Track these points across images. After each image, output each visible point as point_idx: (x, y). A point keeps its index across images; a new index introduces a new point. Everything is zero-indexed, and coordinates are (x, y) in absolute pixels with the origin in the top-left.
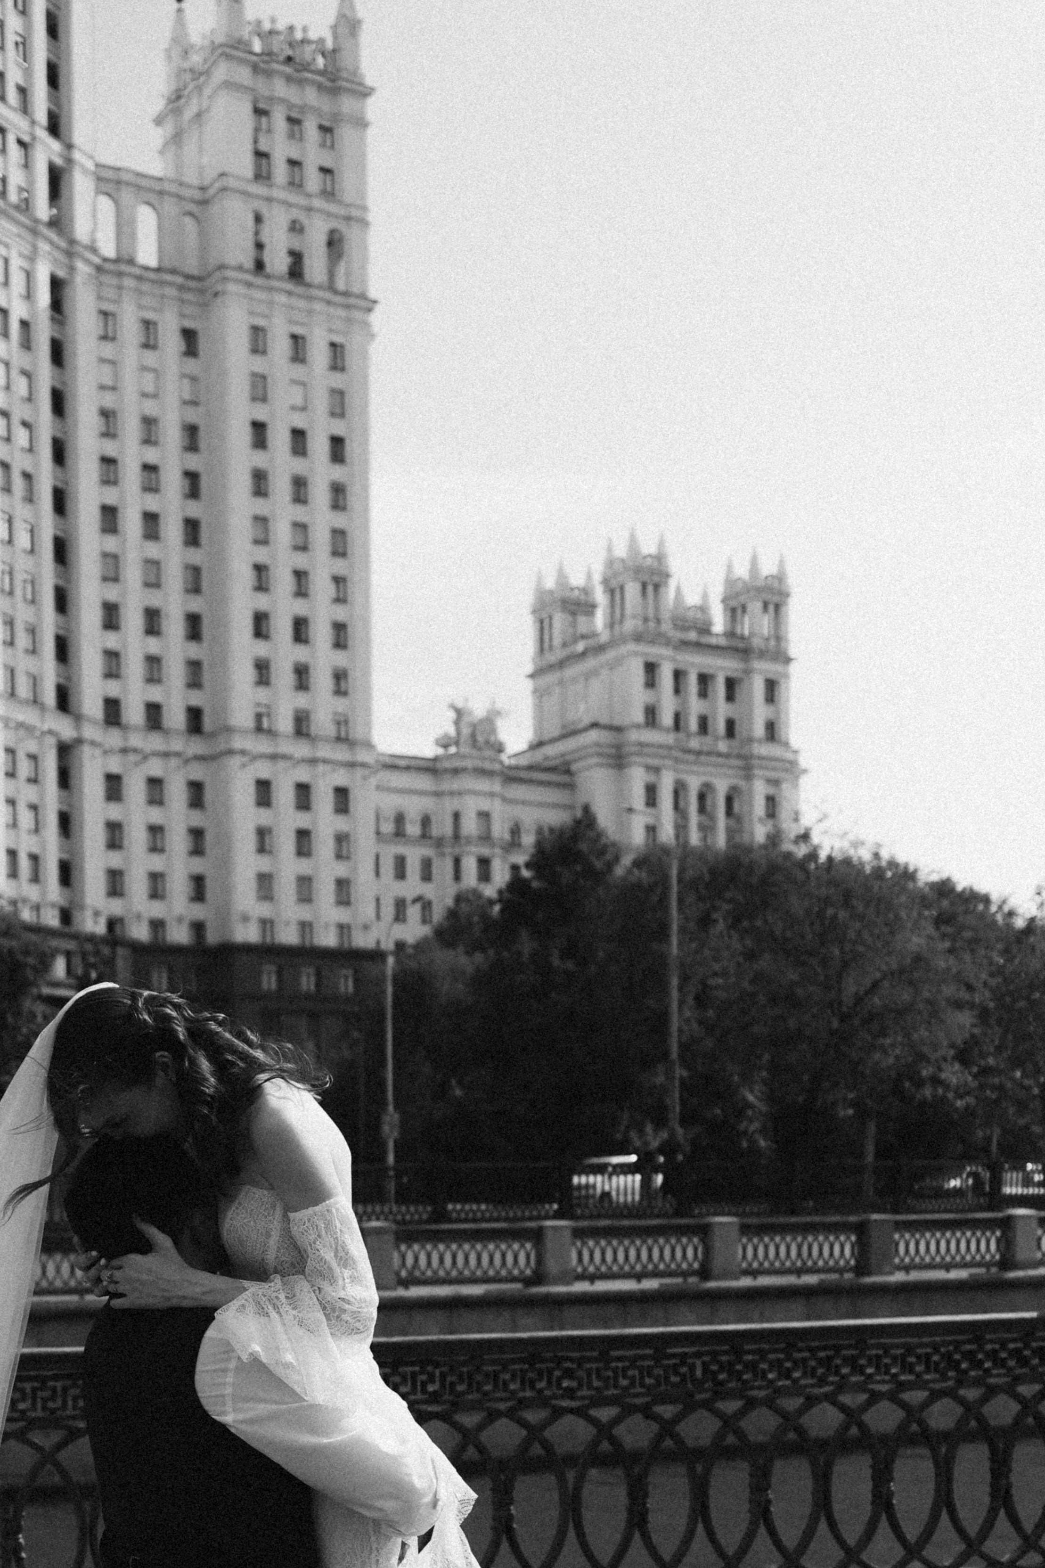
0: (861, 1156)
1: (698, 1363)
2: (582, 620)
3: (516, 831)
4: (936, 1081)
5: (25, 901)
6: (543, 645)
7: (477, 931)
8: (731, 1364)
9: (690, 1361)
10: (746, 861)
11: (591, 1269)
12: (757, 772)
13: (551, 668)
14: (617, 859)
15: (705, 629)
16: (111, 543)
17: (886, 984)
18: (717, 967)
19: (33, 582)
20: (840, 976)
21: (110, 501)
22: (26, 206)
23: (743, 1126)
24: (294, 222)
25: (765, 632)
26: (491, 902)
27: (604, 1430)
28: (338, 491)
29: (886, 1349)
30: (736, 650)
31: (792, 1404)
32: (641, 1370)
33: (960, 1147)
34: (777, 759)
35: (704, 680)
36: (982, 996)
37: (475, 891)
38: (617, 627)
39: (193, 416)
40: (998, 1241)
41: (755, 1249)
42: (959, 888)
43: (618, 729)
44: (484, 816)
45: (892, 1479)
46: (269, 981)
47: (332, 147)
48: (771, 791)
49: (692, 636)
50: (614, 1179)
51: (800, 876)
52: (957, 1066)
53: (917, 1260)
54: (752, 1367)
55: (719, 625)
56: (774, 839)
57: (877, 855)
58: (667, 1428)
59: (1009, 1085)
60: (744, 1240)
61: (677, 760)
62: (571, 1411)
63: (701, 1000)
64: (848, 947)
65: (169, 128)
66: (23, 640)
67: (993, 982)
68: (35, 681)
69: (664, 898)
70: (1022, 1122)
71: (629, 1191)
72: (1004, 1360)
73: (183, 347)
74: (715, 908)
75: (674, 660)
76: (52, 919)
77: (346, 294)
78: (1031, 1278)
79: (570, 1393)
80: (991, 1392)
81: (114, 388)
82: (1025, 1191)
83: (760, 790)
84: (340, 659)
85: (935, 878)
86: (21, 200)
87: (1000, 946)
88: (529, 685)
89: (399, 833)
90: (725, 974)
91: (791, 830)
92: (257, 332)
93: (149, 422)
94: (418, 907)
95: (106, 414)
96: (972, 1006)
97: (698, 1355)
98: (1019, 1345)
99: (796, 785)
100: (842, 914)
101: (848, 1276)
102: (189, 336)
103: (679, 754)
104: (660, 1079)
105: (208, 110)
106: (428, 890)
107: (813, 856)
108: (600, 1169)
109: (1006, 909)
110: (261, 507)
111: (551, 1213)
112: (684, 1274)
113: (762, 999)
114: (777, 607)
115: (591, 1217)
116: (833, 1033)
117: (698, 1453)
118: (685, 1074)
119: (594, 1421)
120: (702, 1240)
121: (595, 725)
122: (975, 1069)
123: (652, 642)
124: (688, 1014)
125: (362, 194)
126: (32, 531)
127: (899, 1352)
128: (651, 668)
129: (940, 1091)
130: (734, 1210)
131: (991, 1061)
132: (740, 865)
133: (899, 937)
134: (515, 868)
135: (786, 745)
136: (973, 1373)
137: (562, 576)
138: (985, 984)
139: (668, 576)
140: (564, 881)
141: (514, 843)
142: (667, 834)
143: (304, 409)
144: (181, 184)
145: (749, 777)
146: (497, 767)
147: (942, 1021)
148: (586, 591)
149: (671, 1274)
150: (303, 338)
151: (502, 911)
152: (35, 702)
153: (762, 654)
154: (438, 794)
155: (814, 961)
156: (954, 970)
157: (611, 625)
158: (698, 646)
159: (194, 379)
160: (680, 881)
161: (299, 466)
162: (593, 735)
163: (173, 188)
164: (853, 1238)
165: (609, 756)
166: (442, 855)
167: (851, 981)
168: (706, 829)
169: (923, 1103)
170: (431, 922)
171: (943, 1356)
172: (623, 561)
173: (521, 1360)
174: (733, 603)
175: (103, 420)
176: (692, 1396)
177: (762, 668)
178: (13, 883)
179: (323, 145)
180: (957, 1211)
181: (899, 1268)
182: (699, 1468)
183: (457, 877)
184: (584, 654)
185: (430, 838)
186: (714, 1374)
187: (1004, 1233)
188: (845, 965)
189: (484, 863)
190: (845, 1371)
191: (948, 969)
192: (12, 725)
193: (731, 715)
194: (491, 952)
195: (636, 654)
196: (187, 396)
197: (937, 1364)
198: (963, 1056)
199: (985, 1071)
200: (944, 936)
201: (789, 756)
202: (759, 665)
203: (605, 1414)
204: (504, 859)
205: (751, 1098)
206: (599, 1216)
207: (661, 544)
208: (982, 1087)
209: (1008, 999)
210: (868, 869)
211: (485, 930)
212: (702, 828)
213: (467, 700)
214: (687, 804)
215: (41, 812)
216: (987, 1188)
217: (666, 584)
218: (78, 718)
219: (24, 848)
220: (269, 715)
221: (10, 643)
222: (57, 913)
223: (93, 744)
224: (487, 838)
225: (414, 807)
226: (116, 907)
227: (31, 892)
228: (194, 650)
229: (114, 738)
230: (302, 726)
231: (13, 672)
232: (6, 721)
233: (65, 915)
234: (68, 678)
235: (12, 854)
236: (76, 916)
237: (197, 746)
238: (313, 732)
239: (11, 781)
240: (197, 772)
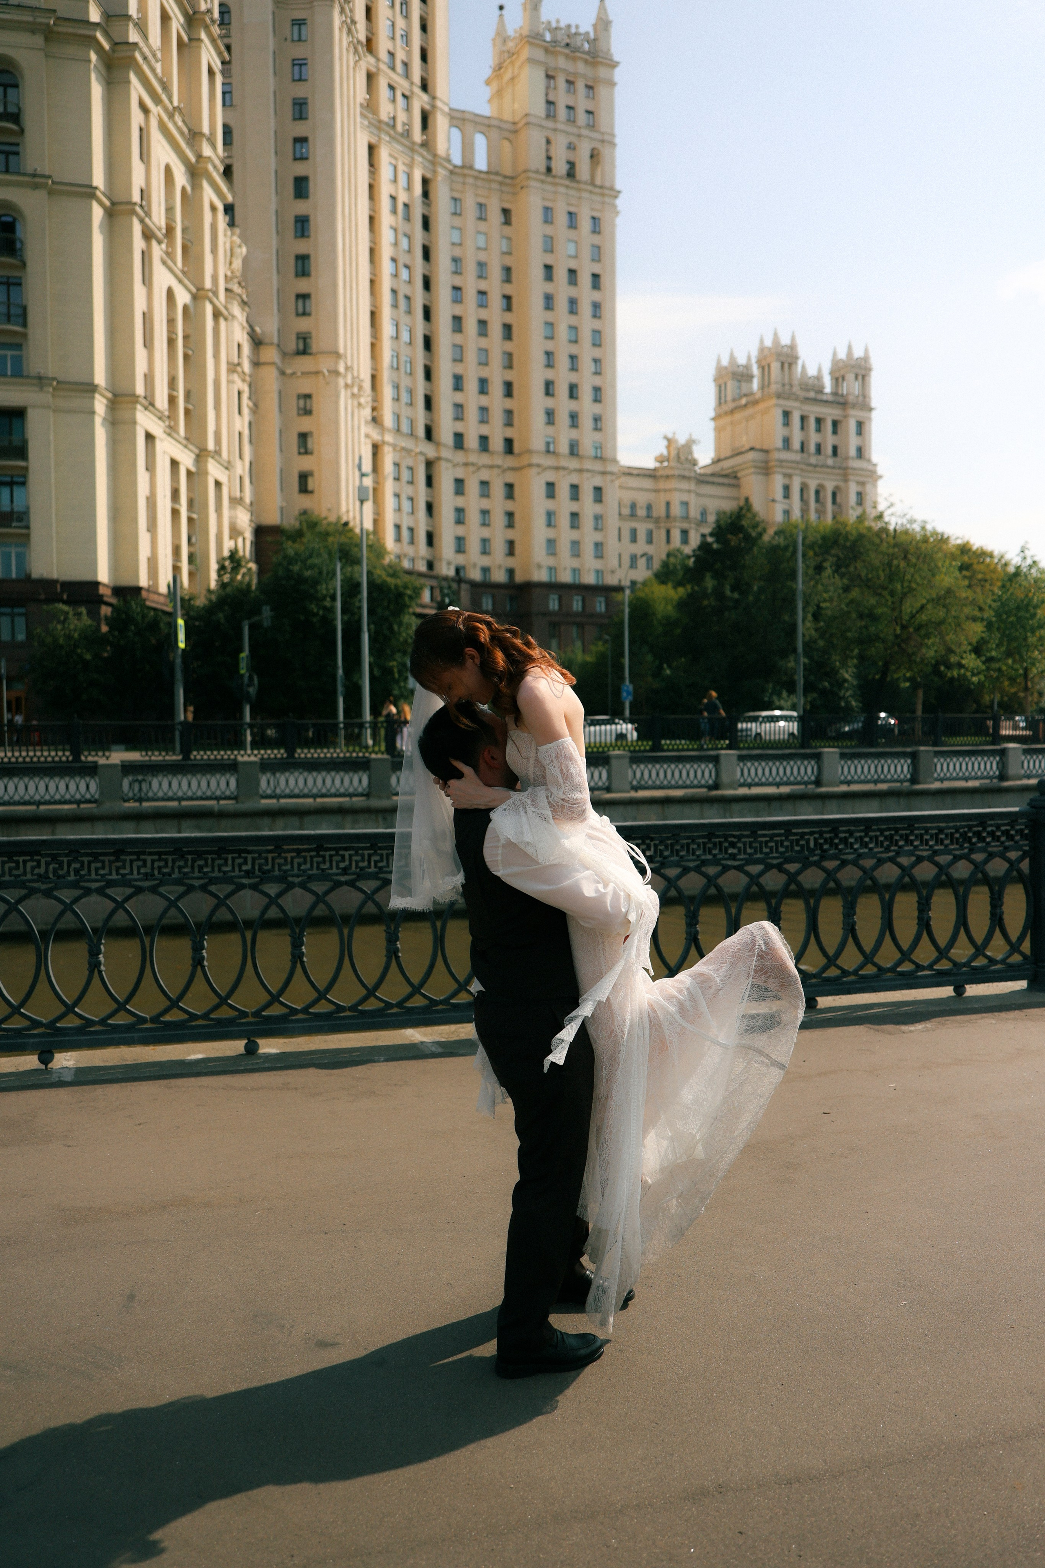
0: (913, 711)
1: (812, 838)
2: (744, 385)
3: (704, 513)
4: (960, 666)
5: (405, 556)
6: (721, 400)
7: (681, 574)
8: (831, 839)
9: (806, 837)
10: (844, 532)
11: (749, 780)
12: (851, 477)
13: (726, 413)
14: (765, 530)
15: (820, 391)
16: (458, 339)
17: (929, 606)
18: (825, 595)
19: (411, 363)
20: (901, 602)
21: (458, 313)
22: (407, 134)
23: (842, 693)
24: (570, 144)
25: (857, 393)
26: (689, 557)
27: (754, 879)
28: (596, 306)
29: (927, 830)
30: (839, 403)
31: (869, 863)
32: (776, 842)
33: (975, 706)
34: (862, 470)
35: (819, 421)
36: (988, 614)
37: (678, 550)
38: (766, 389)
39: (508, 261)
40: (998, 763)
41: (849, 768)
42: (974, 548)
43: (766, 451)
44: (685, 504)
45: (930, 909)
46: (553, 604)
47: (594, 98)
48: (859, 489)
49: (812, 394)
50: (763, 725)
51: (877, 541)
52: (973, 656)
53: (948, 775)
54: (845, 841)
55: (828, 389)
56: (861, 518)
57: (923, 528)
58: (792, 878)
59: (1004, 668)
60: (842, 762)
61: (802, 470)
62: (735, 868)
63: (816, 616)
64: (906, 584)
65: (495, 85)
66: (405, 397)
67: (994, 605)
68: (412, 422)
69: (795, 552)
70: (1013, 690)
71: (772, 732)
72: (999, 837)
73: (503, 220)
74: (825, 560)
75: (801, 409)
76: (422, 567)
77: (601, 187)
78: (1018, 785)
79: (733, 857)
80: (991, 856)
81: (460, 244)
82: (1014, 733)
83: (853, 488)
84: (597, 409)
85: (959, 542)
86: (404, 131)
87: (999, 584)
88: (712, 424)
89: (633, 515)
90: (831, 600)
91: (873, 514)
92: (547, 210)
93: (481, 265)
94: (644, 560)
95: (455, 260)
96: (982, 619)
97: (812, 833)
98: (1008, 828)
99: (875, 486)
100: (903, 564)
101: (906, 784)
102: (506, 212)
103: (804, 467)
104: (791, 664)
105: (518, 75)
106: (650, 549)
107: (885, 530)
108: (755, 719)
109: (1003, 561)
110: (549, 316)
111: (725, 746)
112: (806, 783)
113: (854, 615)
114: (864, 377)
115: (749, 748)
116: (897, 636)
117: (812, 893)
118: (806, 661)
119: (747, 873)
120: (817, 762)
121: (752, 449)
122: (983, 659)
123: (788, 399)
124: (808, 624)
125: (612, 127)
126: (410, 331)
127: (934, 831)
128: (786, 414)
129: (962, 671)
130: (836, 744)
131: (994, 653)
132: (840, 534)
133: (937, 577)
134: (703, 536)
135: (869, 461)
136: (980, 845)
137: (732, 358)
138: (990, 607)
139: (797, 358)
140: (733, 543)
141: (703, 521)
142: (796, 514)
143: (576, 257)
144: (501, 120)
145: (846, 481)
146: (692, 474)
147: (963, 630)
148: (747, 367)
149: (799, 783)
150: (575, 214)
151: (695, 562)
152: (412, 434)
153: (854, 406)
154: (657, 491)
155: (885, 593)
156: (971, 599)
157: (762, 387)
158: (816, 401)
159: (509, 239)
160: (803, 544)
161: (572, 292)
162: (751, 455)
163: (496, 123)
164: (909, 761)
165: (759, 468)
166: (659, 528)
167: (908, 604)
168: (821, 512)
169: (952, 679)
170: (652, 568)
171: (961, 835)
172: (770, 349)
173: (703, 837)
174: (837, 375)
175: (454, 263)
176: (808, 858)
177: (855, 414)
178: (398, 545)
179: (588, 97)
180: (972, 745)
181: (937, 780)
182: (812, 901)
183: (668, 541)
184: (745, 406)
185: (652, 517)
186: (821, 845)
187: (1001, 758)
188: (904, 595)
189: (685, 533)
190: (901, 843)
191: (967, 598)
192: (398, 448)
193: (836, 443)
194: (689, 587)
195: (777, 405)
196: (505, 249)
197: (957, 839)
198: (977, 650)
199: (990, 660)
200: (965, 577)
201: (870, 467)
202: (852, 412)
203: (755, 869)
204: (697, 530)
205: (847, 676)
206: (753, 748)
207: (793, 338)
208: (988, 669)
209: (1005, 616)
210: (918, 537)
211: (685, 574)
212: (817, 511)
213: (674, 434)
214: (808, 496)
215: (415, 502)
216: (991, 731)
217: (796, 363)
218: (438, 444)
219: (405, 523)
220: (554, 443)
221: (397, 399)
222: (425, 563)
223: (447, 460)
224: (686, 518)
225: (642, 499)
226: (460, 560)
227: (410, 550)
228: (509, 404)
229: (460, 457)
230: (574, 450)
231: (398, 417)
232: (394, 446)
233: (430, 565)
234: (432, 420)
235: (398, 527)
236: (436, 565)
237: (510, 461)
238: (581, 453)
239: (397, 483)
240: (510, 478)
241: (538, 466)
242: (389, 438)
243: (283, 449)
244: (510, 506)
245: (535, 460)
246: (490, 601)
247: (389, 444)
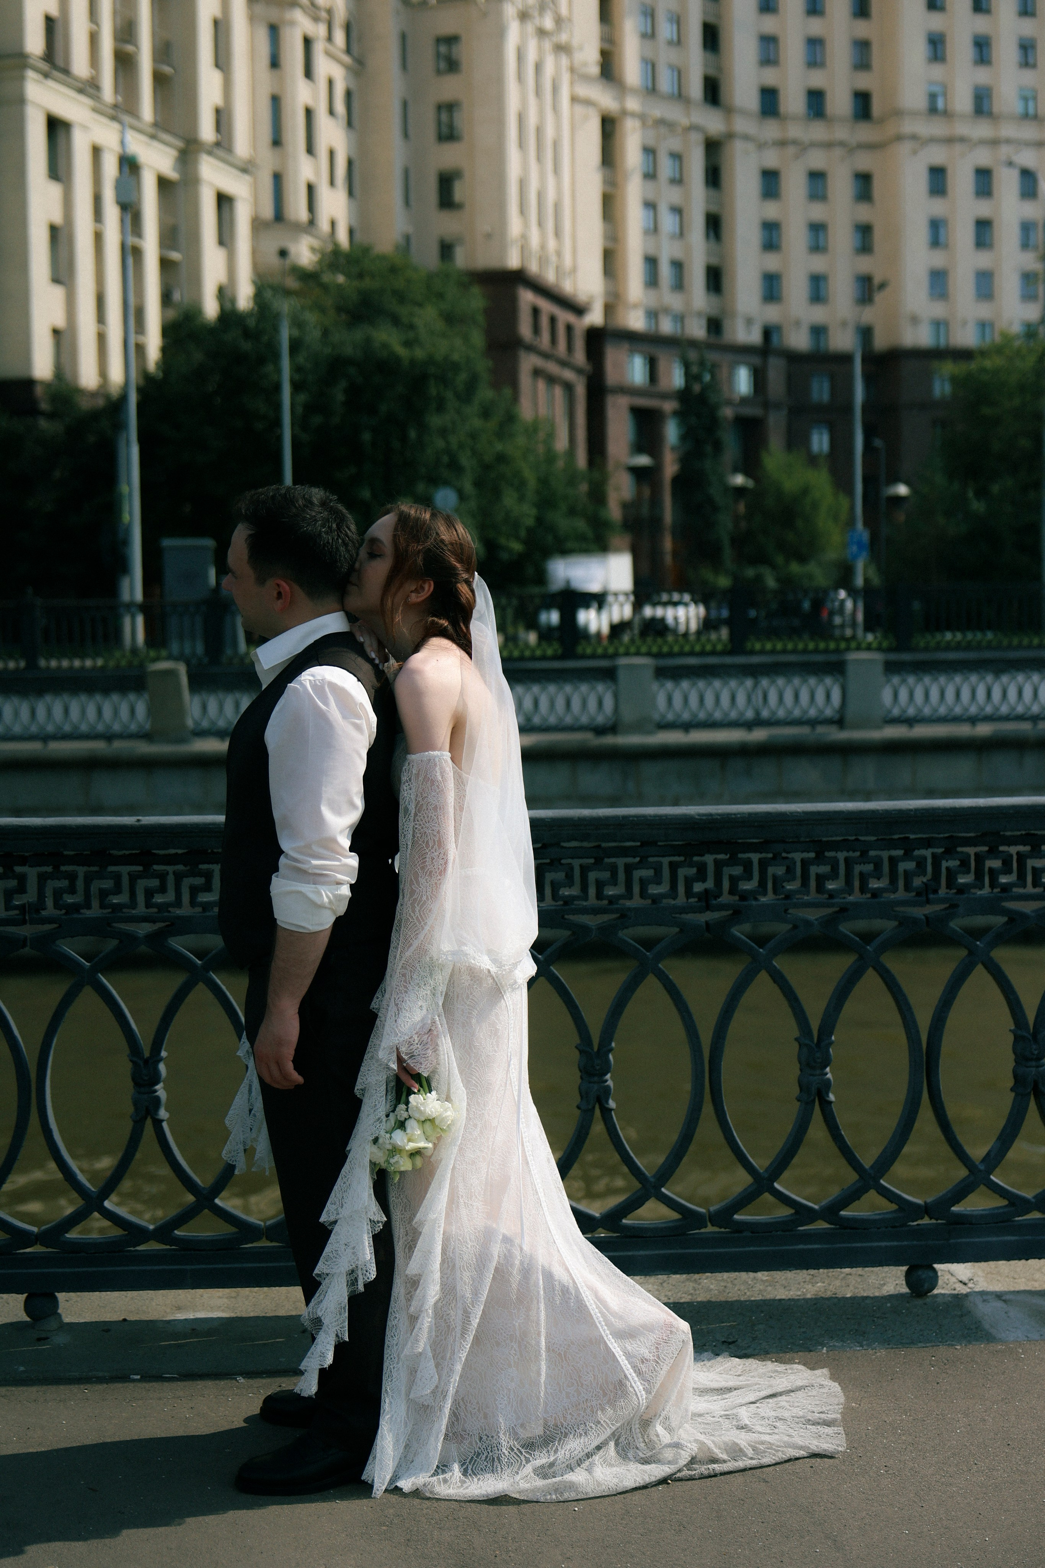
5: (667, 310)
66: (666, 31)
68: (679, 74)
76: (697, 330)
152: (680, 95)
178: (652, 293)
192: (650, 123)
215: (685, 215)
218: (729, 111)
219: (666, 253)
220: (945, 95)
221: (649, 35)
222: (703, 323)
223: (746, 138)
226: (772, 314)
227: (674, 301)
228: (862, 29)
229: (771, 130)
230: (982, 104)
231: (653, 66)
232: (642, 117)
233: (715, 325)
234: (719, 69)
235: (651, 262)
236: (727, 325)
237: (865, 133)
238: (996, 109)
239: (650, 184)
240: (864, 162)
241: (914, 137)
242: (633, 104)
243: (411, 132)
244: (864, 213)
245: (909, 127)
246: (826, 386)
247: (633, 115)
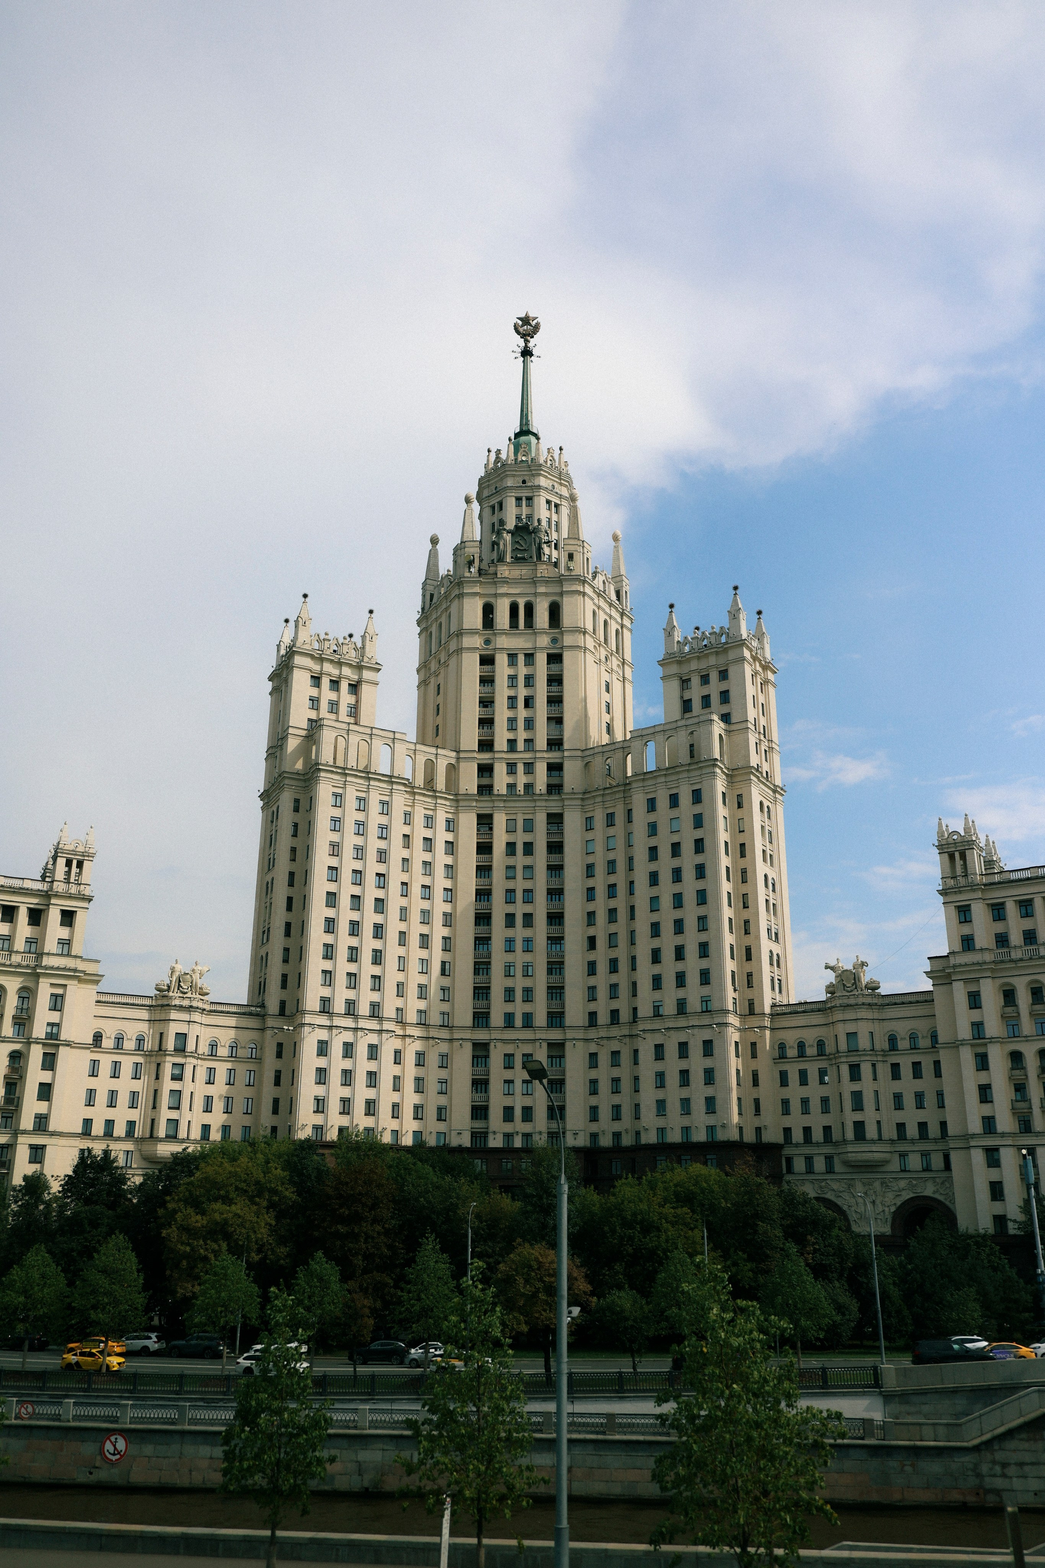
21: (592, 909)
81: (594, 852)
92: (652, 801)
93: (612, 863)
95: (590, 866)
150: (677, 794)
175: (589, 869)
196: (631, 843)
220: (662, 1006)
224: (853, 1050)
225: (810, 1037)
228: (633, 977)
230: (681, 1007)
237: (635, 1029)
238: (688, 1010)
240: (636, 1044)
241: (644, 1031)
244: (635, 1071)
245: (642, 1026)
